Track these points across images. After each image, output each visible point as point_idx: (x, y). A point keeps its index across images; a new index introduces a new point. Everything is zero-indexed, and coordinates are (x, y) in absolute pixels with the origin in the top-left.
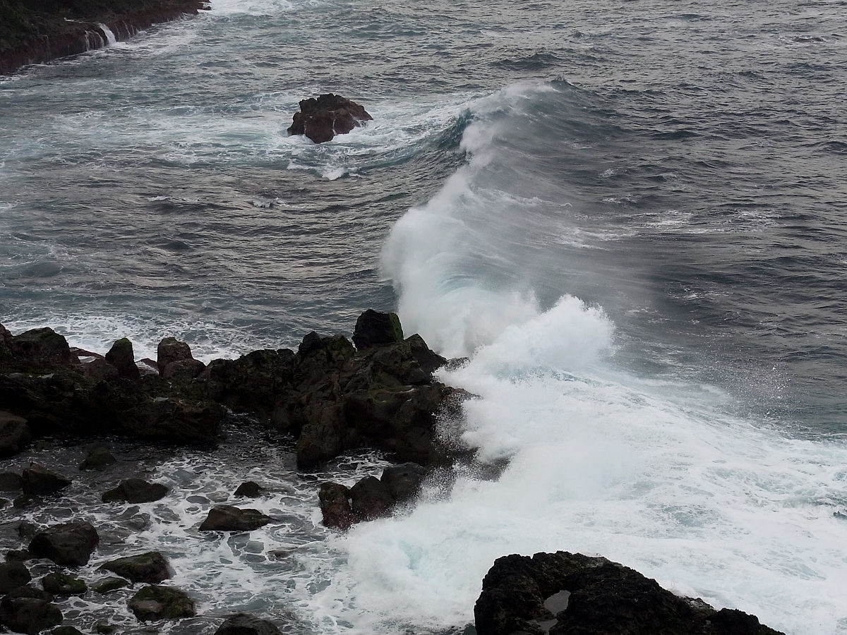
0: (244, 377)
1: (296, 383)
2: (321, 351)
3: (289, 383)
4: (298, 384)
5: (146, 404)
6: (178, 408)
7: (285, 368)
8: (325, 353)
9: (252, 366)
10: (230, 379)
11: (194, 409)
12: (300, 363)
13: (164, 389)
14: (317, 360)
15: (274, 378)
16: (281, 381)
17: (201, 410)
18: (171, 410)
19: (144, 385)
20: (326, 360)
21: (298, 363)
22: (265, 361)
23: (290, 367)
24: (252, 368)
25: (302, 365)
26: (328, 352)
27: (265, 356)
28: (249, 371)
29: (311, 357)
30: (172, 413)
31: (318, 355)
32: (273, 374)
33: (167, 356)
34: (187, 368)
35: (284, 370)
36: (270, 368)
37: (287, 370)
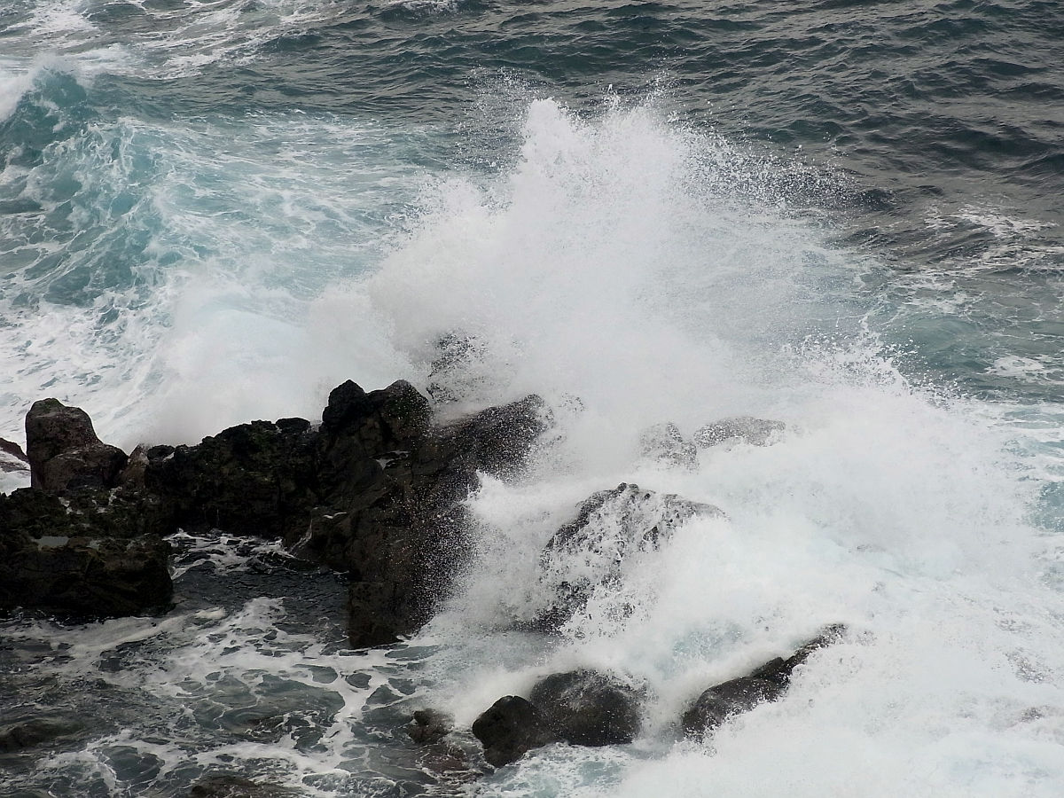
0: (217, 483)
1: (323, 491)
2: (370, 421)
3: (309, 491)
4: (328, 493)
5: (25, 556)
6: (93, 561)
7: (300, 461)
8: (378, 426)
9: (230, 460)
10: (189, 489)
11: (126, 563)
12: (328, 449)
13: (57, 519)
14: (362, 440)
15: (278, 483)
16: (293, 488)
17: (141, 564)
18: (78, 568)
19: (14, 511)
20: (380, 439)
21: (324, 448)
22: (255, 449)
23: (309, 458)
24: (231, 465)
25: (332, 453)
26: (382, 421)
27: (254, 436)
28: (226, 470)
29: (350, 434)
30: (81, 574)
31: (363, 430)
32: (275, 475)
33: (47, 439)
34: (92, 464)
35: (297, 465)
36: (268, 461)
37: (303, 465)
